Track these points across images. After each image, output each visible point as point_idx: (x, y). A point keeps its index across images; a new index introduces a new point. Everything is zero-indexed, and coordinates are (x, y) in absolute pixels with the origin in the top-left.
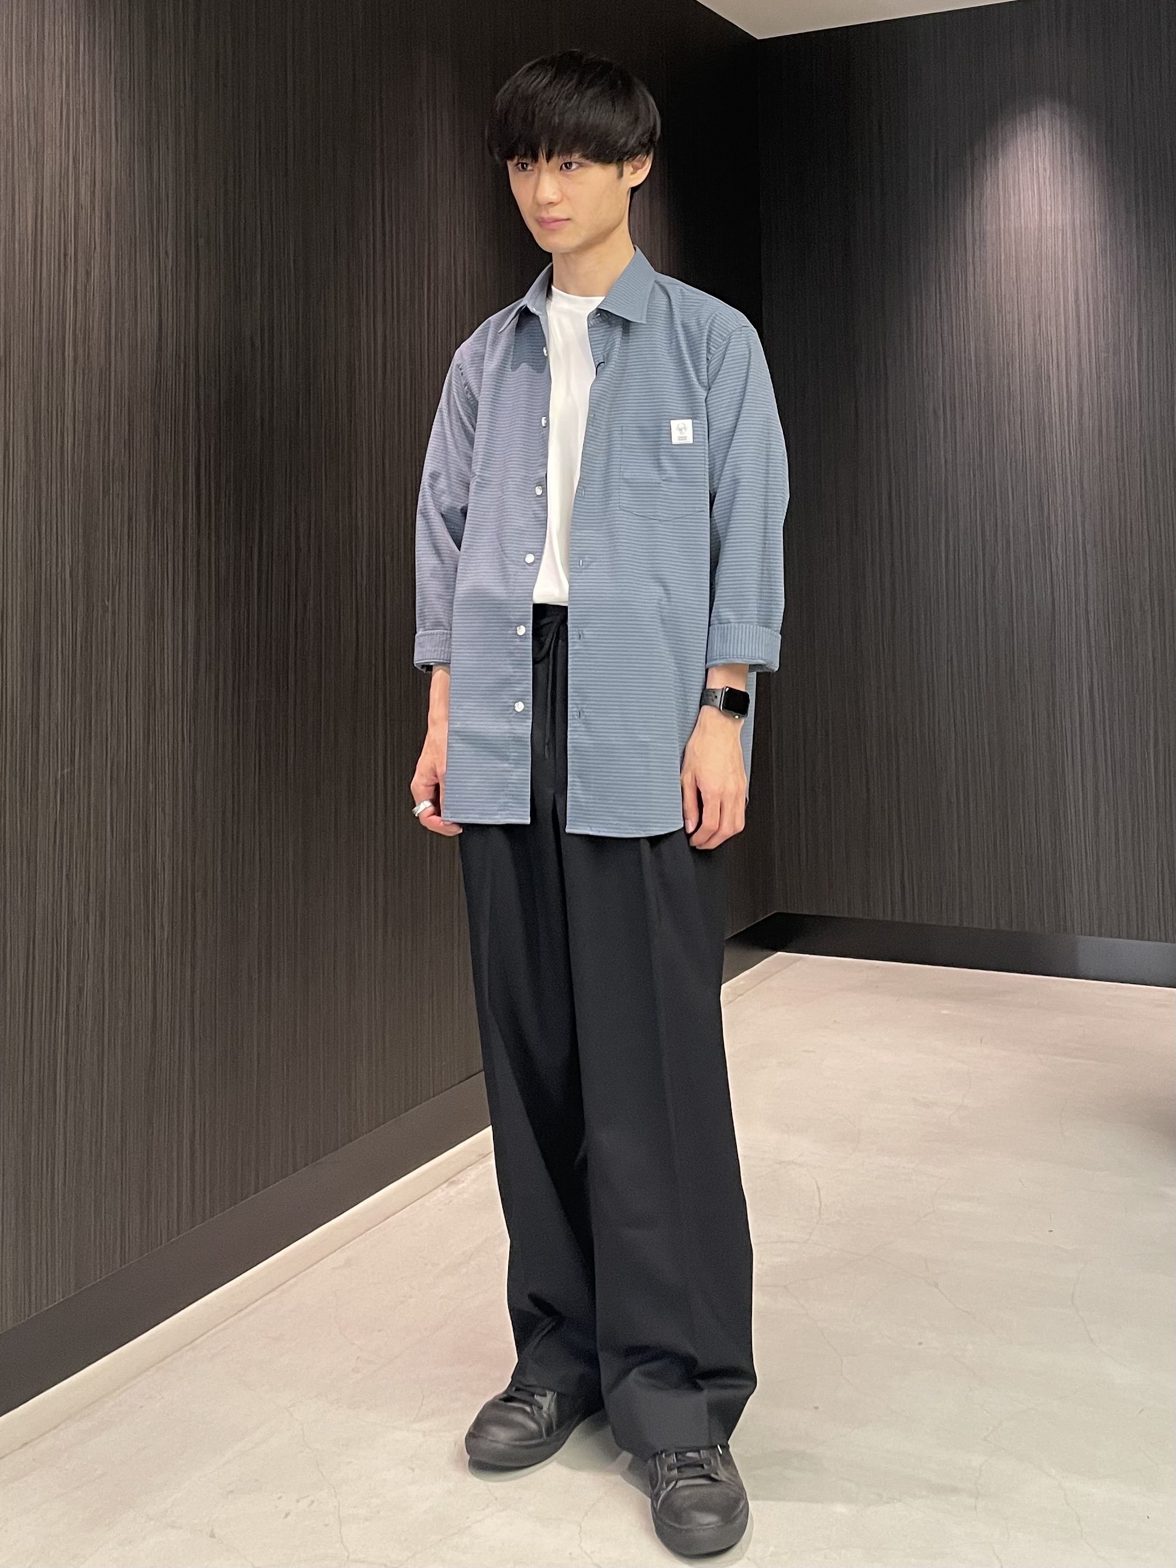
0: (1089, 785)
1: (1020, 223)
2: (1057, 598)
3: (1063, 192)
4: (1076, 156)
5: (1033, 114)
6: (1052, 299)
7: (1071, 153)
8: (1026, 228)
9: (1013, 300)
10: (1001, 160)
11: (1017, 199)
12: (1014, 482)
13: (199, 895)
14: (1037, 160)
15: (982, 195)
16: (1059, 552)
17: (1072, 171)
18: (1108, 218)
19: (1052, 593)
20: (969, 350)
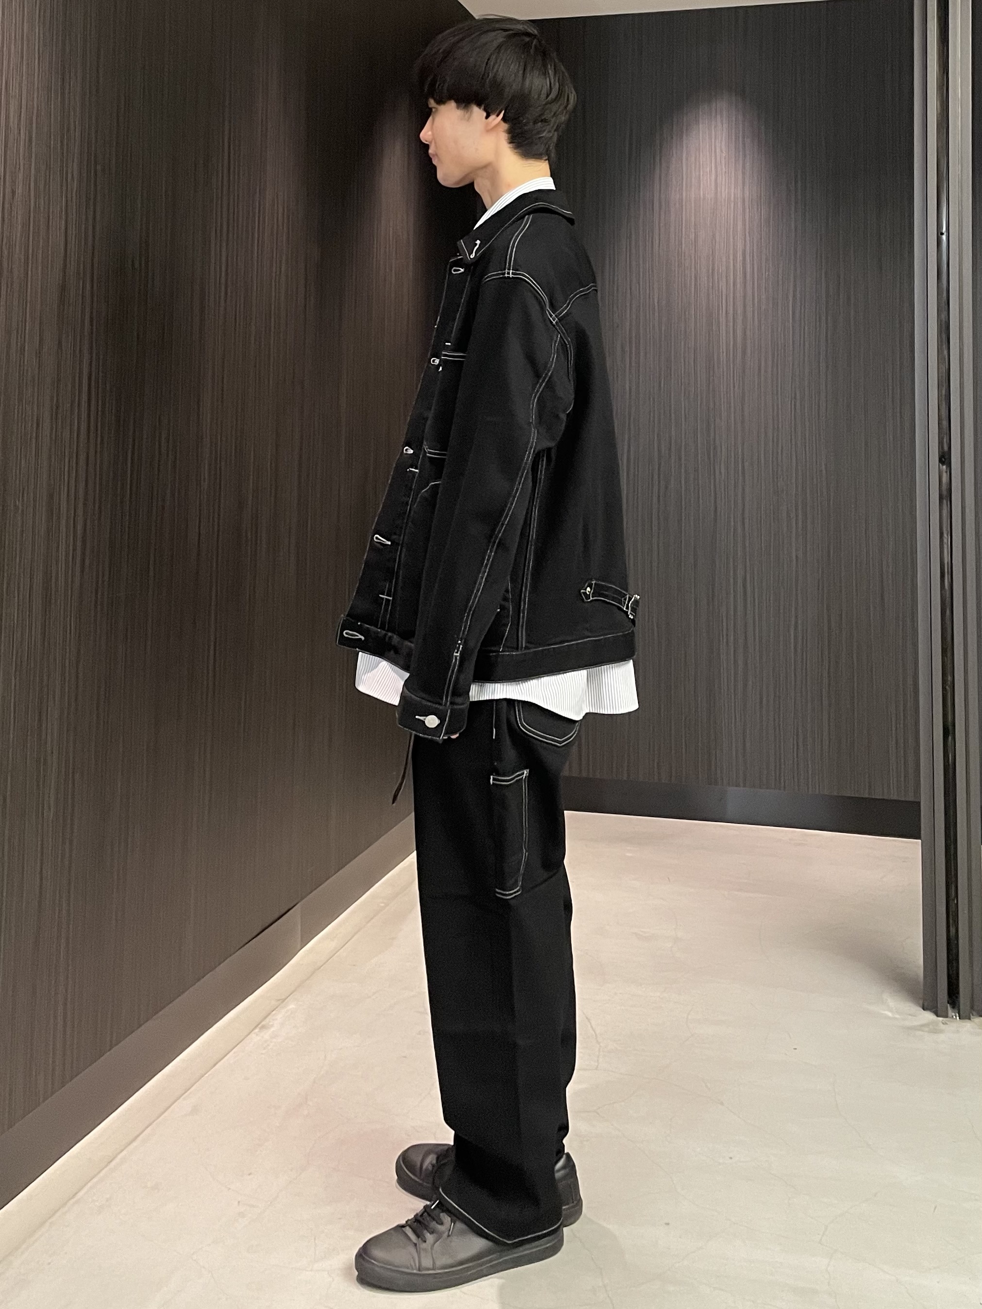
0: (740, 663)
1: (700, 195)
2: (719, 506)
3: (736, 170)
4: (748, 141)
5: (714, 105)
6: (724, 259)
7: (744, 138)
8: (704, 199)
9: (691, 260)
10: (684, 142)
11: (697, 173)
12: (687, 410)
13: (77, 776)
14: (715, 142)
15: (668, 167)
16: (723, 471)
17: (745, 156)
18: (772, 194)
19: (715, 502)
20: (653, 299)
